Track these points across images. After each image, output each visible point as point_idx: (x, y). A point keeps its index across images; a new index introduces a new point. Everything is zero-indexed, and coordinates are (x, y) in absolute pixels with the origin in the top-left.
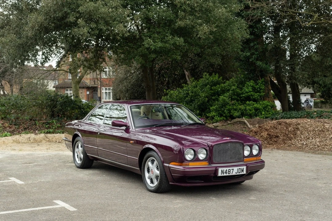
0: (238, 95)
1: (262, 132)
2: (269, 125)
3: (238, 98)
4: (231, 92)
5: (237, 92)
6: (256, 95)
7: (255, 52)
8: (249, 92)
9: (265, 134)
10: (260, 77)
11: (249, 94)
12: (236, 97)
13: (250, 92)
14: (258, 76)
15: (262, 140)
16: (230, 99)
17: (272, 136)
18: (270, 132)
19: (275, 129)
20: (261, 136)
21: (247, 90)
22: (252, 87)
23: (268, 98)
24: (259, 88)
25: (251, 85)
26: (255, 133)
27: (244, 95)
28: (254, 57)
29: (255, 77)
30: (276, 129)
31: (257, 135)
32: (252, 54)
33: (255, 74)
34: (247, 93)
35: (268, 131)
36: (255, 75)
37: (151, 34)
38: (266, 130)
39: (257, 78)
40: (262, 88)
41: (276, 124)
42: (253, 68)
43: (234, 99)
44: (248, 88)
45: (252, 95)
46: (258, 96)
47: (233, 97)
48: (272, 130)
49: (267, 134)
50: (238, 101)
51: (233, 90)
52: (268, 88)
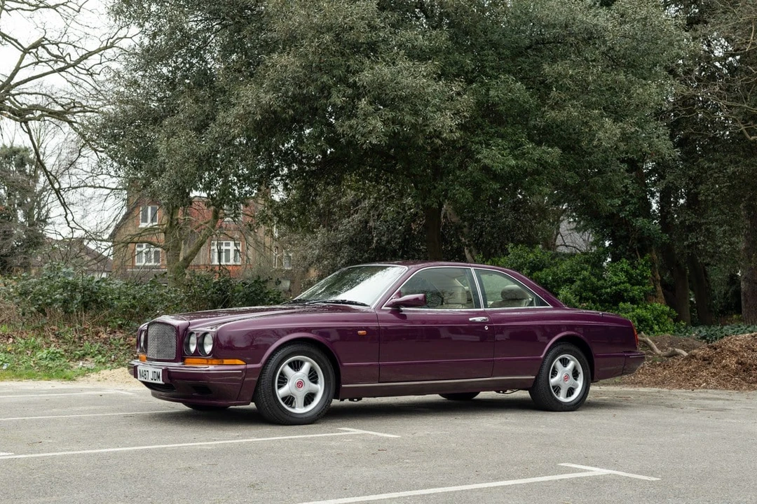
0: (595, 290)
1: (723, 359)
2: (737, 343)
3: (595, 296)
4: (578, 283)
5: (592, 283)
6: (636, 291)
7: (630, 199)
8: (621, 282)
9: (731, 362)
10: (638, 254)
11: (622, 287)
12: (591, 294)
13: (624, 283)
14: (635, 252)
15: (728, 375)
16: (578, 297)
17: (750, 365)
18: (742, 357)
19: (750, 351)
20: (724, 367)
21: (615, 279)
22: (625, 272)
23: (656, 297)
24: (641, 275)
25: (622, 268)
26: (704, 360)
27: (609, 290)
28: (628, 209)
29: (627, 253)
30: (753, 351)
31: (709, 364)
32: (625, 203)
33: (627, 245)
34: (616, 284)
35: (736, 355)
36: (628, 247)
37: (488, 138)
38: (733, 352)
39: (633, 255)
40: (647, 275)
41: (751, 340)
42: (623, 233)
43: (586, 299)
44: (615, 275)
45: (626, 290)
46: (640, 292)
47: (584, 294)
48: (746, 354)
49: (737, 363)
50: (594, 302)
51: (584, 279)
52: (655, 277)
